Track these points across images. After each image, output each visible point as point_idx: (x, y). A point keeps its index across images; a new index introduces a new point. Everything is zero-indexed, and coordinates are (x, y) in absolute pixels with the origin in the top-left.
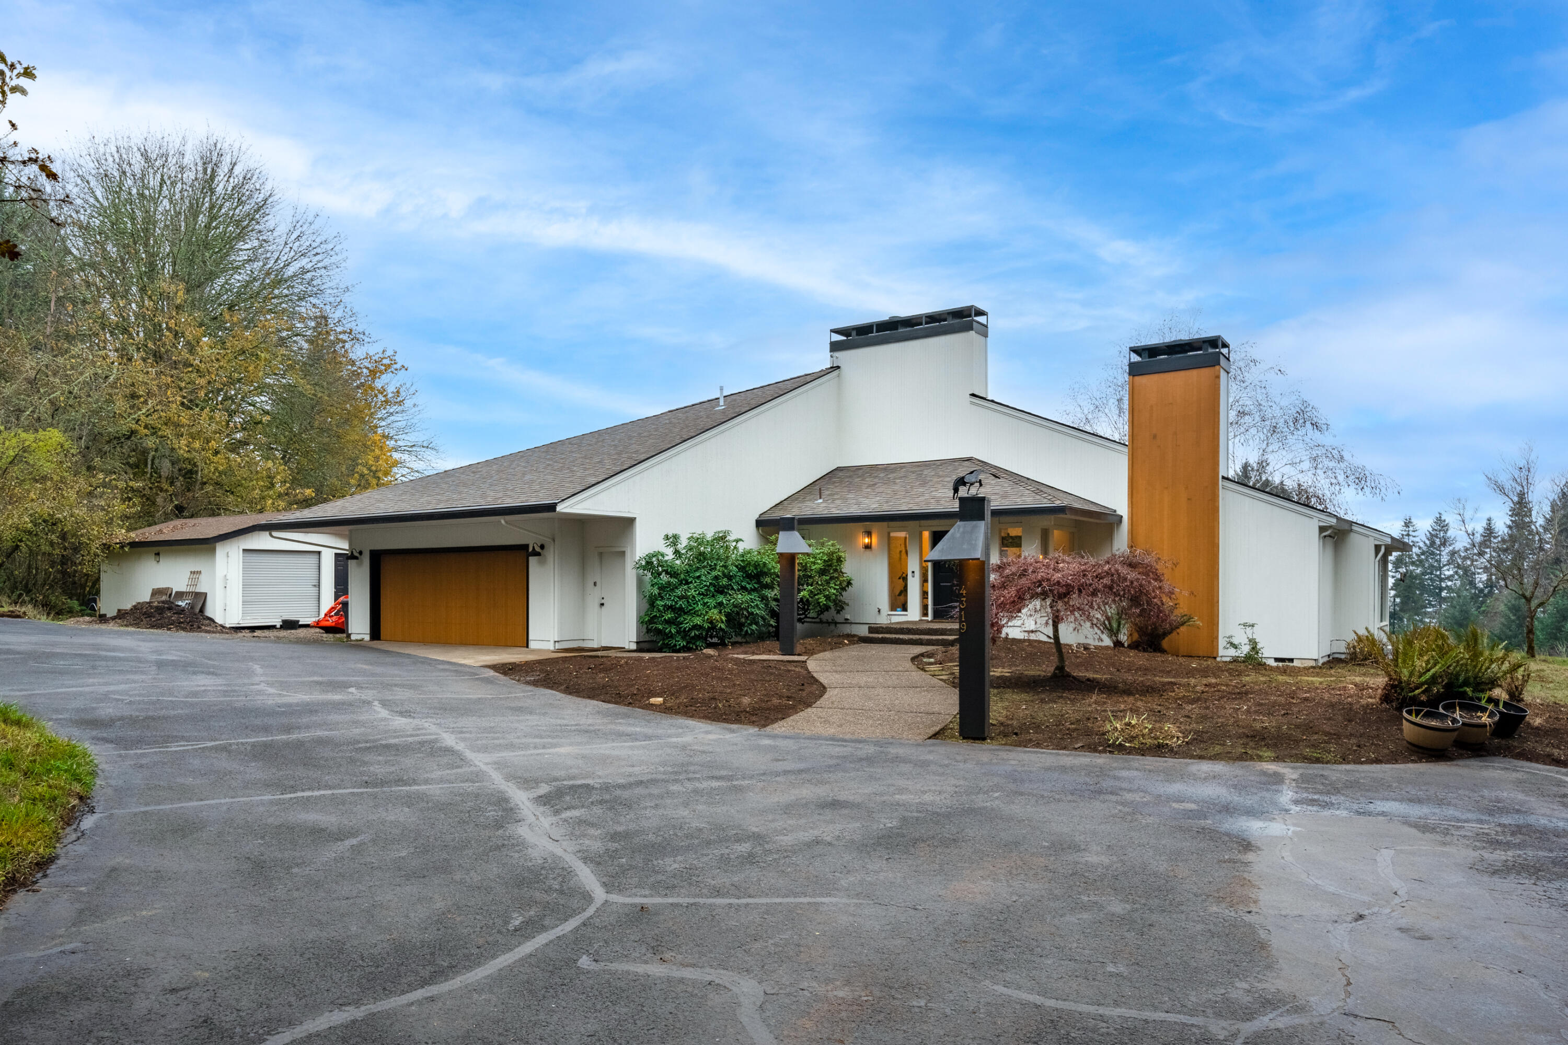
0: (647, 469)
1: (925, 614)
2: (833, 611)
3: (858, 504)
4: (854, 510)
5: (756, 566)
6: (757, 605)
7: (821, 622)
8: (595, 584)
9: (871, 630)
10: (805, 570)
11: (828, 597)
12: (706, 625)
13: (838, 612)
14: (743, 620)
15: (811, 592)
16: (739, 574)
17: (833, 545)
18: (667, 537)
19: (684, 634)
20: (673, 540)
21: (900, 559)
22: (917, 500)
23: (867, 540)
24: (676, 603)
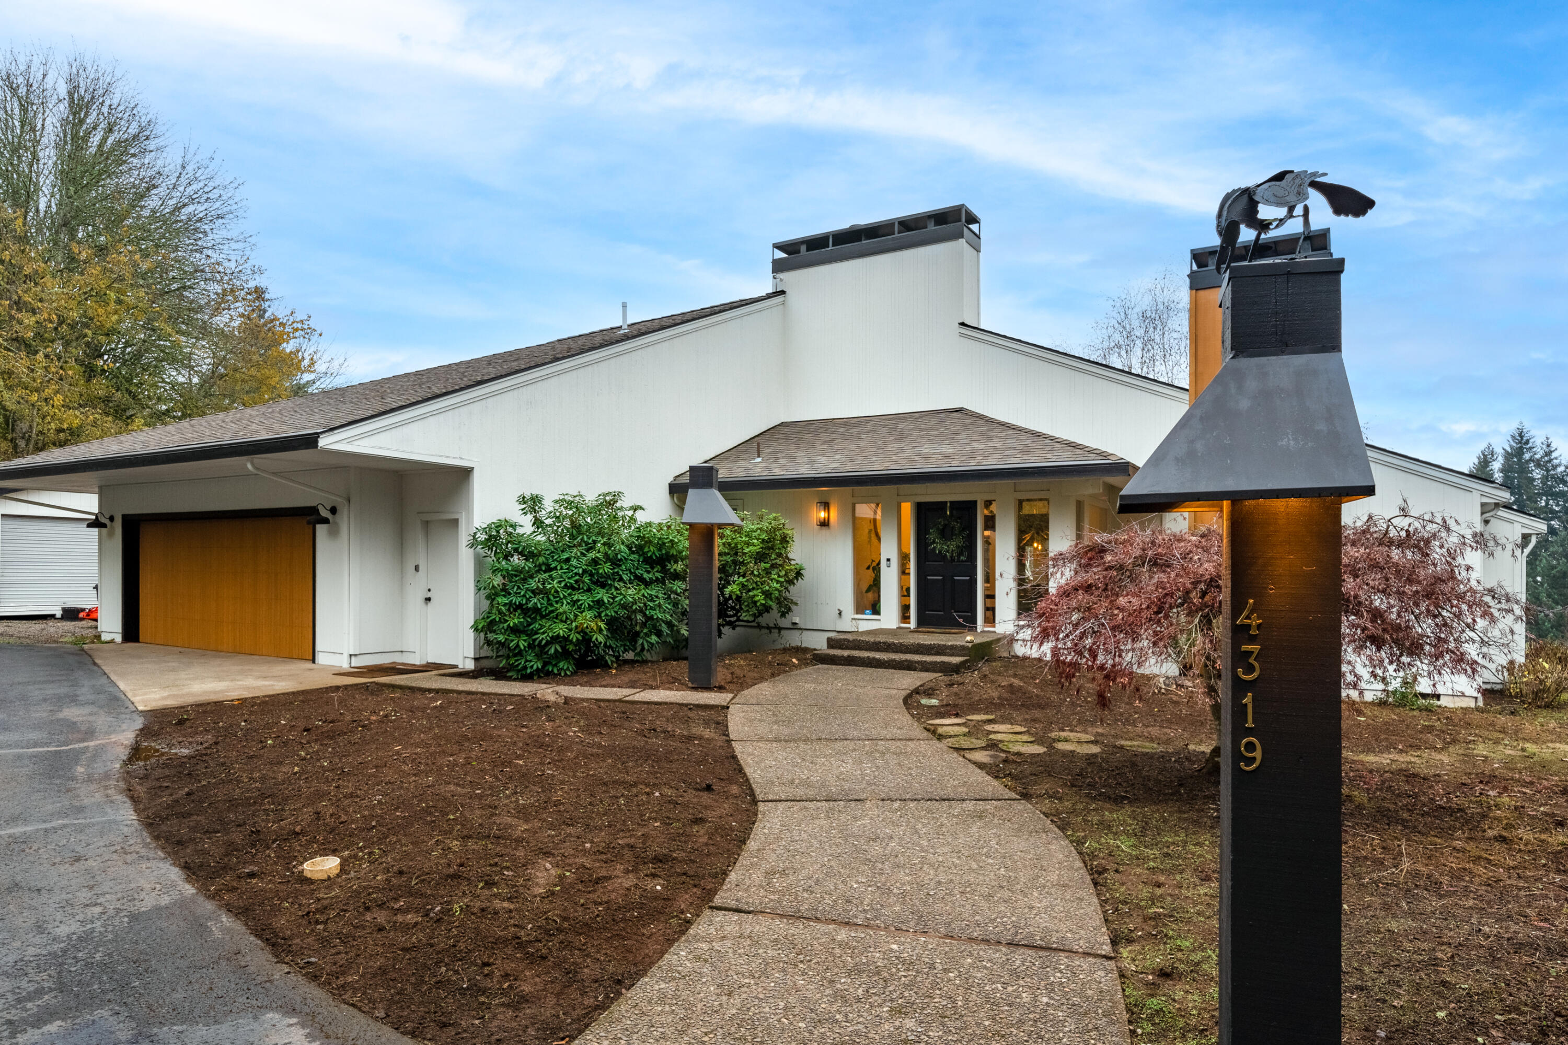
0: (493, 395)
1: (905, 618)
2: (775, 614)
3: (811, 463)
4: (805, 470)
5: (661, 546)
6: (660, 606)
7: (759, 627)
8: (417, 568)
9: (832, 643)
10: (736, 554)
11: (767, 594)
12: (574, 637)
13: (783, 615)
14: (638, 628)
15: (743, 586)
16: (632, 557)
17: (775, 519)
18: (523, 500)
19: (540, 649)
20: (532, 503)
21: (870, 542)
22: (894, 458)
23: (823, 515)
24: (528, 600)
